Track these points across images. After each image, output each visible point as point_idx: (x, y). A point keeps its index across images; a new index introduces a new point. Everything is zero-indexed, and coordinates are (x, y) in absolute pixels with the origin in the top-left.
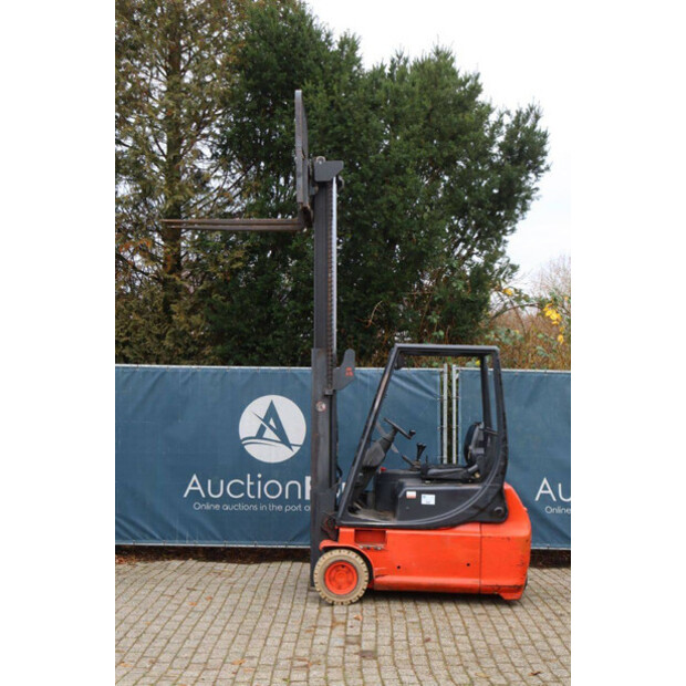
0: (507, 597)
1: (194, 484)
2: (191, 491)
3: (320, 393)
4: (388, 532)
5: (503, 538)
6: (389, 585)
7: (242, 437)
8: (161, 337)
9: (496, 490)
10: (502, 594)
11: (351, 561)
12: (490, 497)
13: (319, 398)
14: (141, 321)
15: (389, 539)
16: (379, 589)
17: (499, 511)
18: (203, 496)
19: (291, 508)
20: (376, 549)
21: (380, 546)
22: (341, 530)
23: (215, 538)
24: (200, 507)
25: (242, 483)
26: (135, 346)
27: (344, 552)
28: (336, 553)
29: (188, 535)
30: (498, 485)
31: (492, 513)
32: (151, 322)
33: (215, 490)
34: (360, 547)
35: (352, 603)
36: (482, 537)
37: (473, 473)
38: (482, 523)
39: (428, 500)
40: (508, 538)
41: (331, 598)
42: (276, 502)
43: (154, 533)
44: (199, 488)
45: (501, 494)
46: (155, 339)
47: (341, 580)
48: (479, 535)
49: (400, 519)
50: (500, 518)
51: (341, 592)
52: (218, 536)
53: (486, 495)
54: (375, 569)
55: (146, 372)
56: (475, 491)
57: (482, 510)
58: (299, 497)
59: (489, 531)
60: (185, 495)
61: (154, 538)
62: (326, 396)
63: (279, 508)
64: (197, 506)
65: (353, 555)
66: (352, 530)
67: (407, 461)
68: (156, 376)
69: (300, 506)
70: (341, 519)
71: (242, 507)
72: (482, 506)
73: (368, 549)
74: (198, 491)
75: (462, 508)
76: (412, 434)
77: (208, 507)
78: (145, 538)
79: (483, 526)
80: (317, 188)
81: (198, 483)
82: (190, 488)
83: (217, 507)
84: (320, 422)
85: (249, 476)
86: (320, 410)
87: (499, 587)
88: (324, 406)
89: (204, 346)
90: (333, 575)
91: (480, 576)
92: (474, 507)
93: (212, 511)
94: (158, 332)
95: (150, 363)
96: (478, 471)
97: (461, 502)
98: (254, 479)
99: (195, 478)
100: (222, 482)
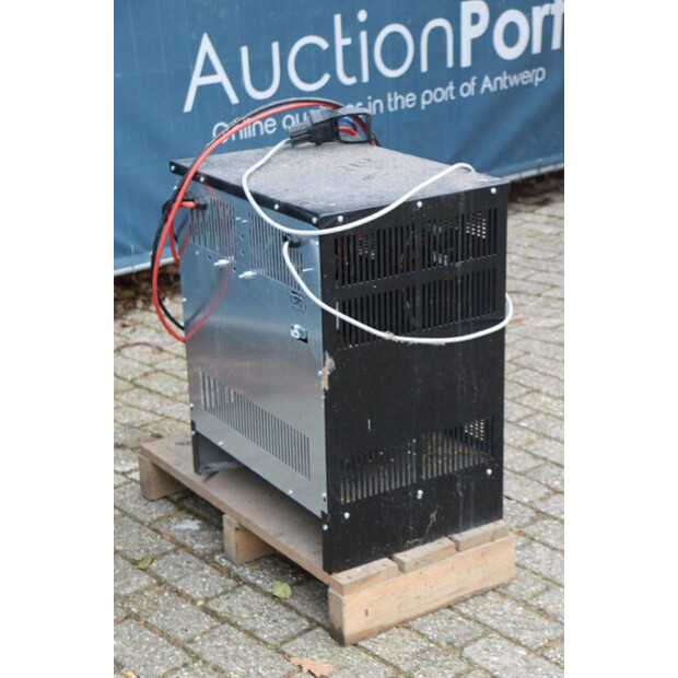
1: (206, 67)
2: (200, 88)
18: (234, 100)
19: (433, 96)
25: (324, 45)
42: (400, 85)
44: (221, 77)
58: (450, 64)
60: (188, 107)
63: (408, 100)
69: (451, 88)
74: (219, 86)
81: (216, 62)
82: (197, 80)
83: (270, 125)
85: (338, 18)
98: (351, 28)
99: (206, 46)
100: (275, 46)
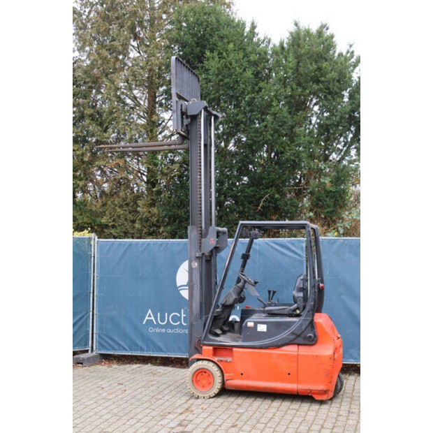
0: (317, 397)
1: (149, 316)
2: (147, 320)
3: (193, 255)
4: (234, 349)
5: (313, 356)
6: (235, 386)
7: (178, 285)
8: (133, 222)
9: (308, 322)
10: (314, 396)
11: (209, 369)
12: (304, 327)
13: (193, 259)
14: (122, 212)
15: (235, 354)
16: (230, 388)
17: (310, 337)
18: (155, 323)
20: (227, 361)
21: (229, 359)
22: (204, 347)
23: (162, 351)
24: (153, 330)
25: (179, 315)
26: (118, 228)
27: (205, 363)
28: (200, 363)
29: (145, 348)
30: (310, 319)
31: (305, 338)
32: (127, 212)
33: (163, 320)
34: (216, 359)
35: (210, 398)
36: (298, 355)
37: (295, 310)
38: (299, 345)
39: (262, 328)
40: (317, 356)
41: (197, 393)
43: (125, 347)
44: (153, 318)
45: (312, 324)
46: (130, 224)
47: (204, 382)
48: (296, 353)
49: (243, 341)
50: (312, 341)
51: (203, 390)
52: (164, 349)
53: (301, 325)
54: (226, 375)
55: (120, 244)
56: (294, 322)
57: (298, 336)
59: (304, 351)
60: (144, 323)
61: (126, 350)
62: (197, 257)
64: (151, 330)
65: (211, 364)
66: (211, 348)
67: (261, 301)
68: (126, 246)
70: (204, 340)
71: (178, 331)
72: (299, 333)
73: (221, 361)
74: (152, 320)
75: (285, 335)
76: (256, 283)
77: (158, 330)
78: (120, 350)
79: (300, 347)
80: (189, 120)
81: (152, 315)
82: (147, 318)
83: (163, 330)
84: (194, 275)
85: (183, 310)
86: (194, 267)
87: (311, 390)
88: (196, 264)
89: (159, 227)
90: (198, 378)
91: (297, 382)
92: (293, 333)
93: (160, 333)
94: (132, 219)
95: (128, 238)
96: (298, 308)
97: (285, 330)
99: (150, 311)
100: (166, 314)
